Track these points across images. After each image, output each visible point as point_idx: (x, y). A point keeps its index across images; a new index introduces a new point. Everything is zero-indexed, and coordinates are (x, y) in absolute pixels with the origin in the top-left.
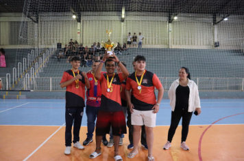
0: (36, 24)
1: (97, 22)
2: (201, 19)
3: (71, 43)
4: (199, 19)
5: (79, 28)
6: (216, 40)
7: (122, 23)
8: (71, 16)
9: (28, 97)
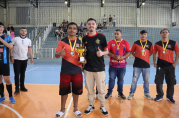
0: (36, 9)
1: (83, 7)
2: (162, 5)
3: (64, 23)
4: (160, 5)
5: (69, 12)
6: (173, 21)
7: (102, 8)
8: (64, 2)
9: (36, 63)
